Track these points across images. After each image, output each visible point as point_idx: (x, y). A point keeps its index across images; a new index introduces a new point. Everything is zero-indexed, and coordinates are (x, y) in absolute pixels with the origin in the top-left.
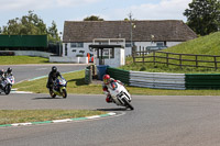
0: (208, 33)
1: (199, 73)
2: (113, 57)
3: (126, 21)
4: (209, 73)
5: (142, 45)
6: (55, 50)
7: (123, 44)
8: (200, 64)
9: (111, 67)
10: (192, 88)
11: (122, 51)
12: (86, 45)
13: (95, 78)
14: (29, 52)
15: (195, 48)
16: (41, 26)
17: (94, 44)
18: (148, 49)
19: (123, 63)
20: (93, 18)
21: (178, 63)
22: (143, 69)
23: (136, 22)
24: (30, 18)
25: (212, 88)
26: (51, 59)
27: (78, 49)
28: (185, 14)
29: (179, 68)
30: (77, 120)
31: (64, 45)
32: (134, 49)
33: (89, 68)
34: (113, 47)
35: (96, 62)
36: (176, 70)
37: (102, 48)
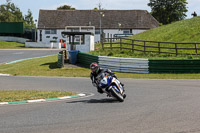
0: (170, 22)
1: (162, 58)
2: (83, 43)
3: (95, 10)
4: (171, 58)
5: (110, 33)
6: (31, 36)
7: (93, 31)
8: (162, 50)
9: (82, 52)
10: (155, 72)
11: (92, 37)
12: (59, 32)
13: (67, 62)
14: (7, 38)
15: (158, 36)
16: (18, 14)
17: (66, 30)
18: (116, 36)
19: (92, 48)
20: (65, 7)
21: (143, 49)
22: (110, 55)
23: (105, 12)
24: (8, 7)
25: (173, 72)
26: (27, 44)
27: (52, 36)
28: (149, 5)
29: (144, 54)
30: (49, 100)
31: (39, 31)
32: (102, 36)
33: (61, 52)
34: (83, 34)
35: (68, 48)
36: (141, 55)
37: (73, 34)
